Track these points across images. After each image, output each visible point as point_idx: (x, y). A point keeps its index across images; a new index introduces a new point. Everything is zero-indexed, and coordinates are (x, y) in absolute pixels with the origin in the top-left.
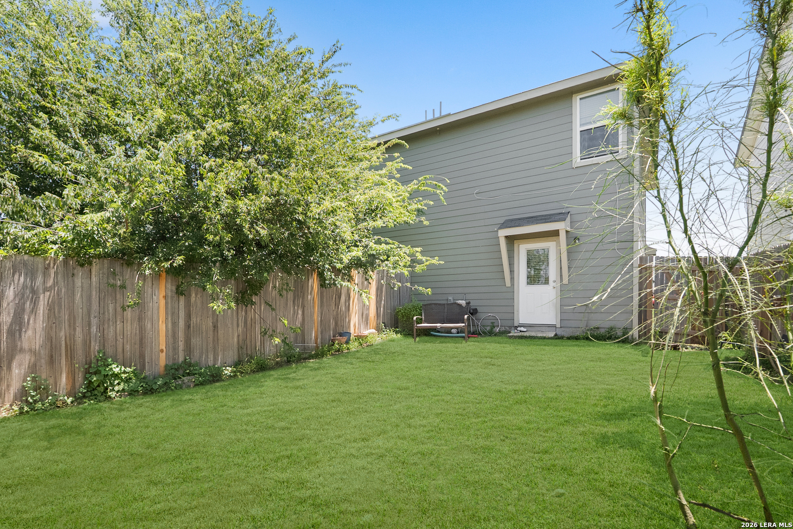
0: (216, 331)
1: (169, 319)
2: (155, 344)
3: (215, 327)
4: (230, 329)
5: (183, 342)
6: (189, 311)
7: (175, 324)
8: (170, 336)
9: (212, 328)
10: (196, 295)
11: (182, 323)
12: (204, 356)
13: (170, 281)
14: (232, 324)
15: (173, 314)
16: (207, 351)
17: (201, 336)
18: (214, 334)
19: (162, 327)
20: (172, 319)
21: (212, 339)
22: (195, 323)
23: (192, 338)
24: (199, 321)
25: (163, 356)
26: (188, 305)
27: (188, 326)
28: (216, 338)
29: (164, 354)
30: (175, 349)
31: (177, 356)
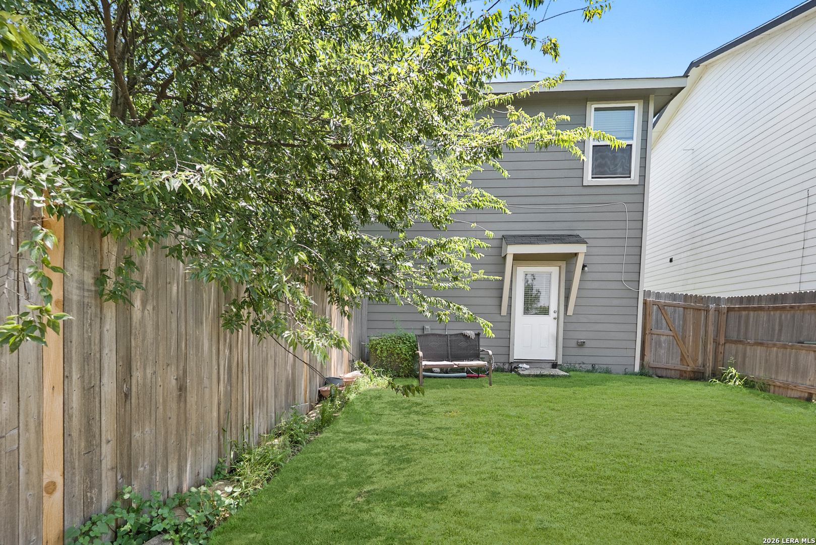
0: (183, 399)
1: (75, 376)
2: (28, 473)
3: (182, 389)
4: (207, 391)
5: (113, 443)
6: (129, 349)
7: (90, 391)
8: (75, 434)
9: (175, 393)
10: (144, 303)
11: (109, 387)
12: (159, 470)
13: (75, 251)
14: (210, 378)
15: (86, 359)
16: (166, 456)
17: (153, 418)
18: (179, 408)
19: (53, 407)
20: (82, 377)
21: (175, 422)
22: (141, 382)
23: (134, 427)
24: (149, 376)
25: (53, 504)
26: (125, 331)
27: (125, 396)
28: (183, 416)
29: (58, 494)
30: (91, 471)
31: (95, 491)
